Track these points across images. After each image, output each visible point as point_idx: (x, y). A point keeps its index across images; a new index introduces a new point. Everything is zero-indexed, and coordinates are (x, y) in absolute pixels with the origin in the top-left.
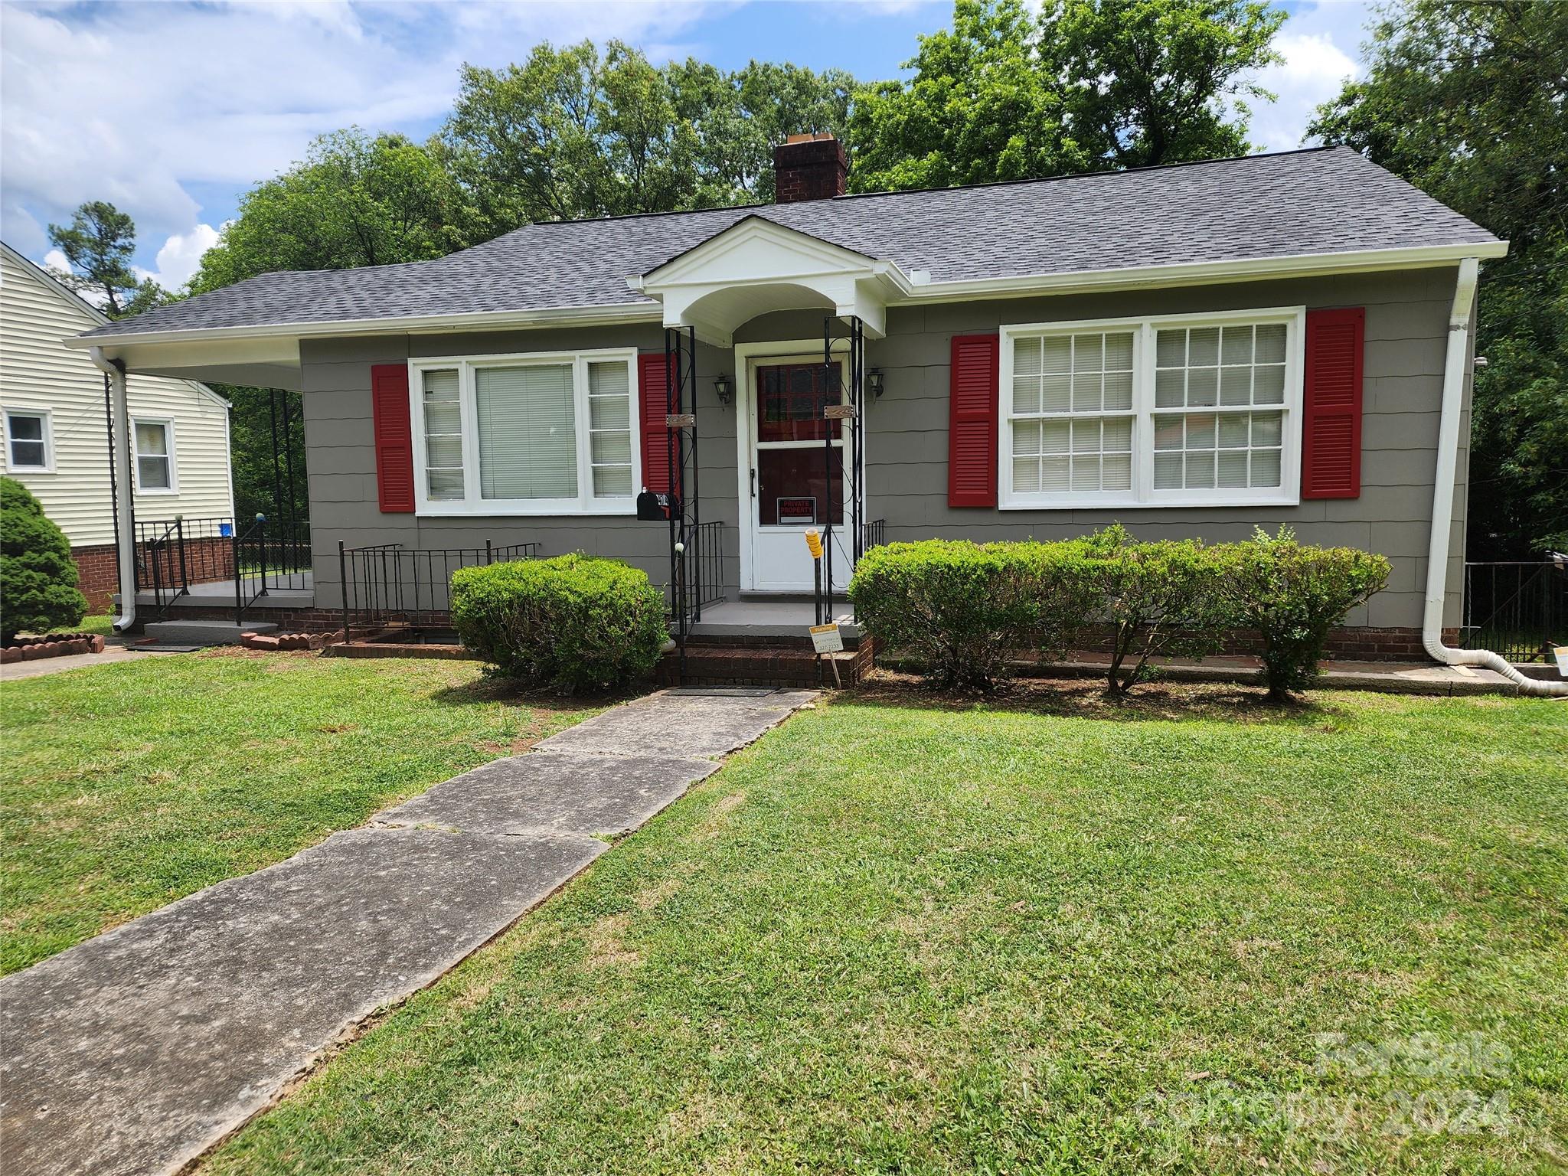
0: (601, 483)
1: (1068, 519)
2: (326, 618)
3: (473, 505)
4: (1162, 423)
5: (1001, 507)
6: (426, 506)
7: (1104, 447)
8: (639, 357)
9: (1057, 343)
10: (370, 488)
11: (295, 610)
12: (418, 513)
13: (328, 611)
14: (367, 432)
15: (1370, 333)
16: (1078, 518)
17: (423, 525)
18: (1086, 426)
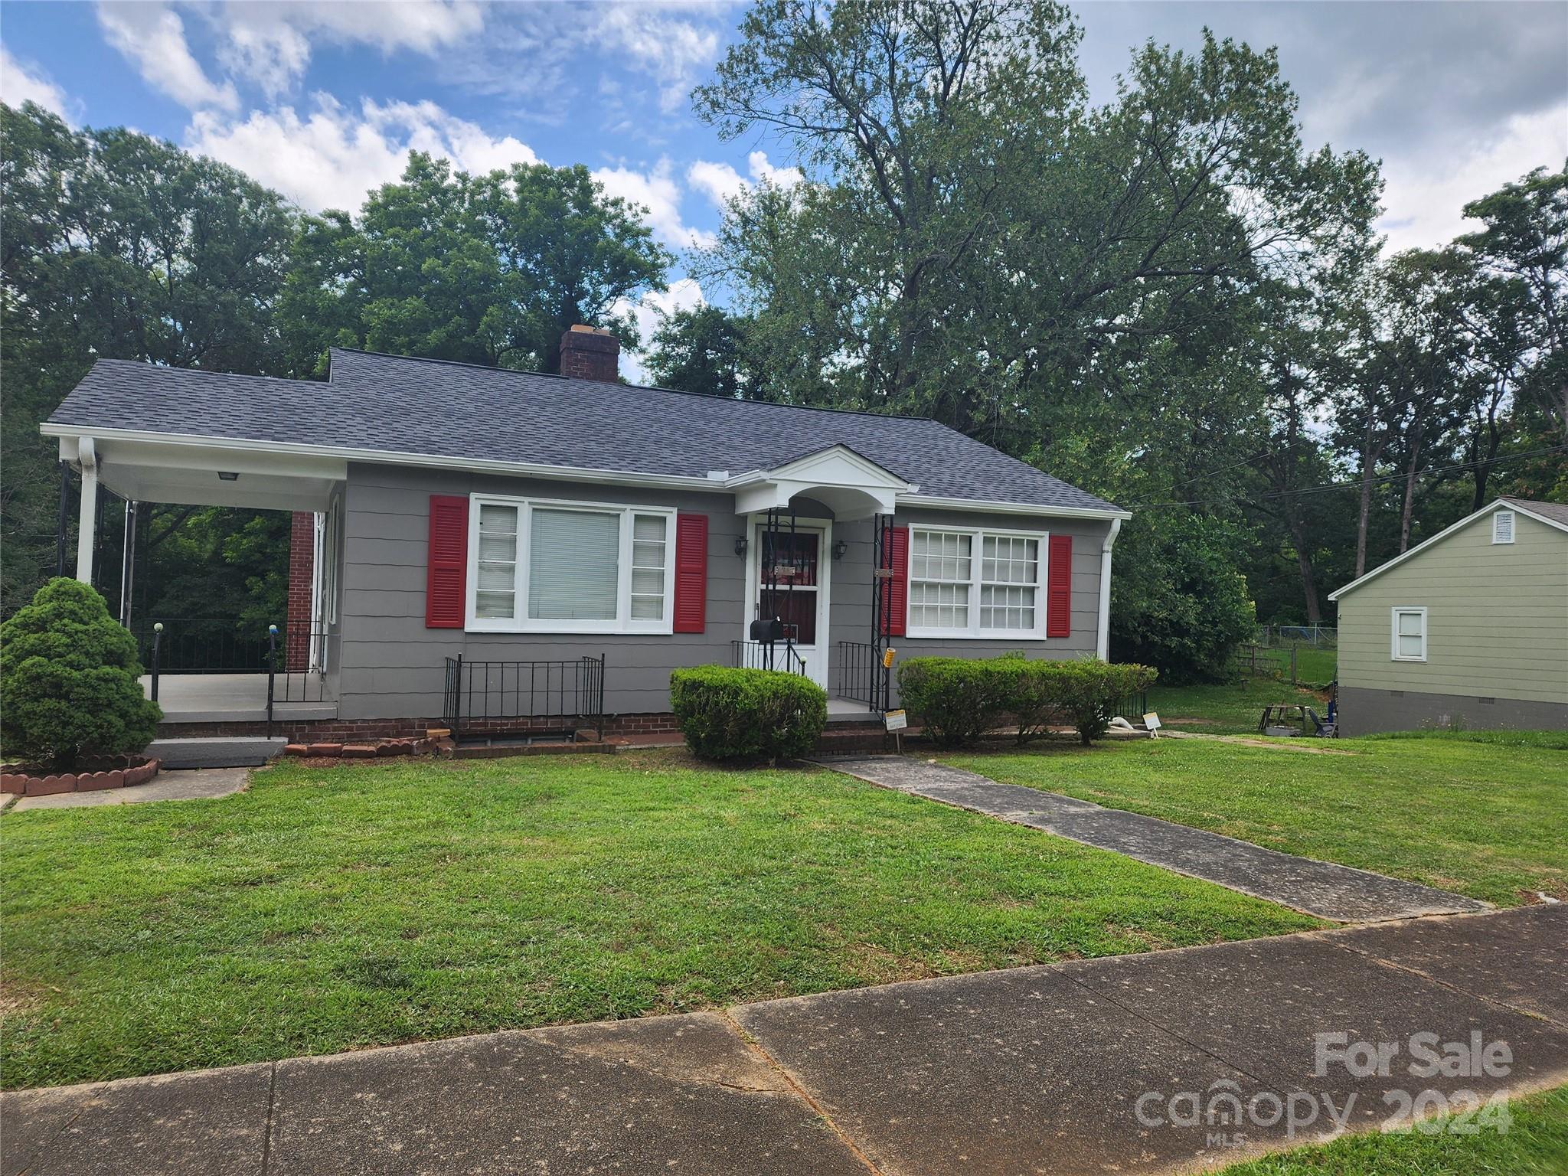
0: (638, 608)
1: (940, 644)
2: (351, 729)
3: (521, 623)
4: (985, 589)
5: (909, 635)
6: (473, 623)
7: (955, 601)
8: (679, 516)
9: (936, 537)
10: (418, 605)
11: (311, 722)
12: (467, 629)
13: (351, 722)
14: (419, 554)
15: (1074, 550)
16: (947, 644)
17: (470, 639)
18: (947, 587)
